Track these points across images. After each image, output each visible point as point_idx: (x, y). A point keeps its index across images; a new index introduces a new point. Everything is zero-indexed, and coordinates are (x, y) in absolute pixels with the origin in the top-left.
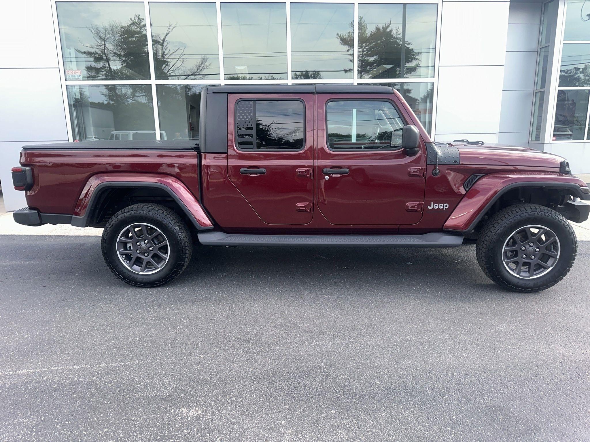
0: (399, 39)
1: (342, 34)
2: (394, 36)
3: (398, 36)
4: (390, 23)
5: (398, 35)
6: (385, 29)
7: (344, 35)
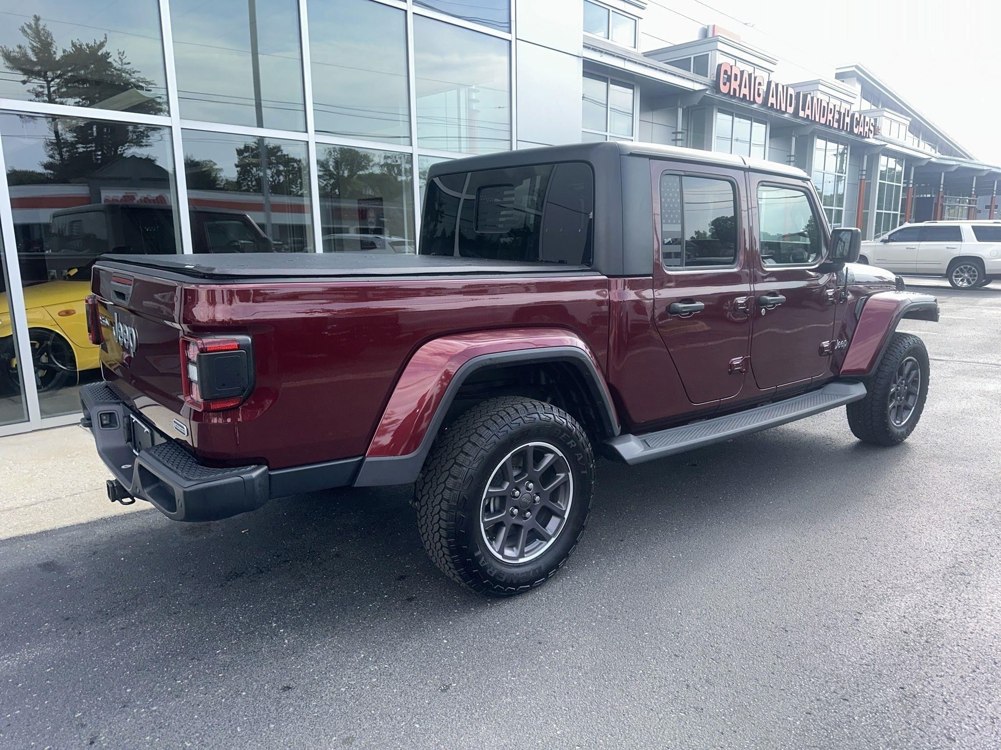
0: (127, 73)
1: (5, 47)
2: (115, 64)
3: (125, 66)
4: (106, 38)
5: (125, 64)
6: (94, 50)
7: (11, 49)
